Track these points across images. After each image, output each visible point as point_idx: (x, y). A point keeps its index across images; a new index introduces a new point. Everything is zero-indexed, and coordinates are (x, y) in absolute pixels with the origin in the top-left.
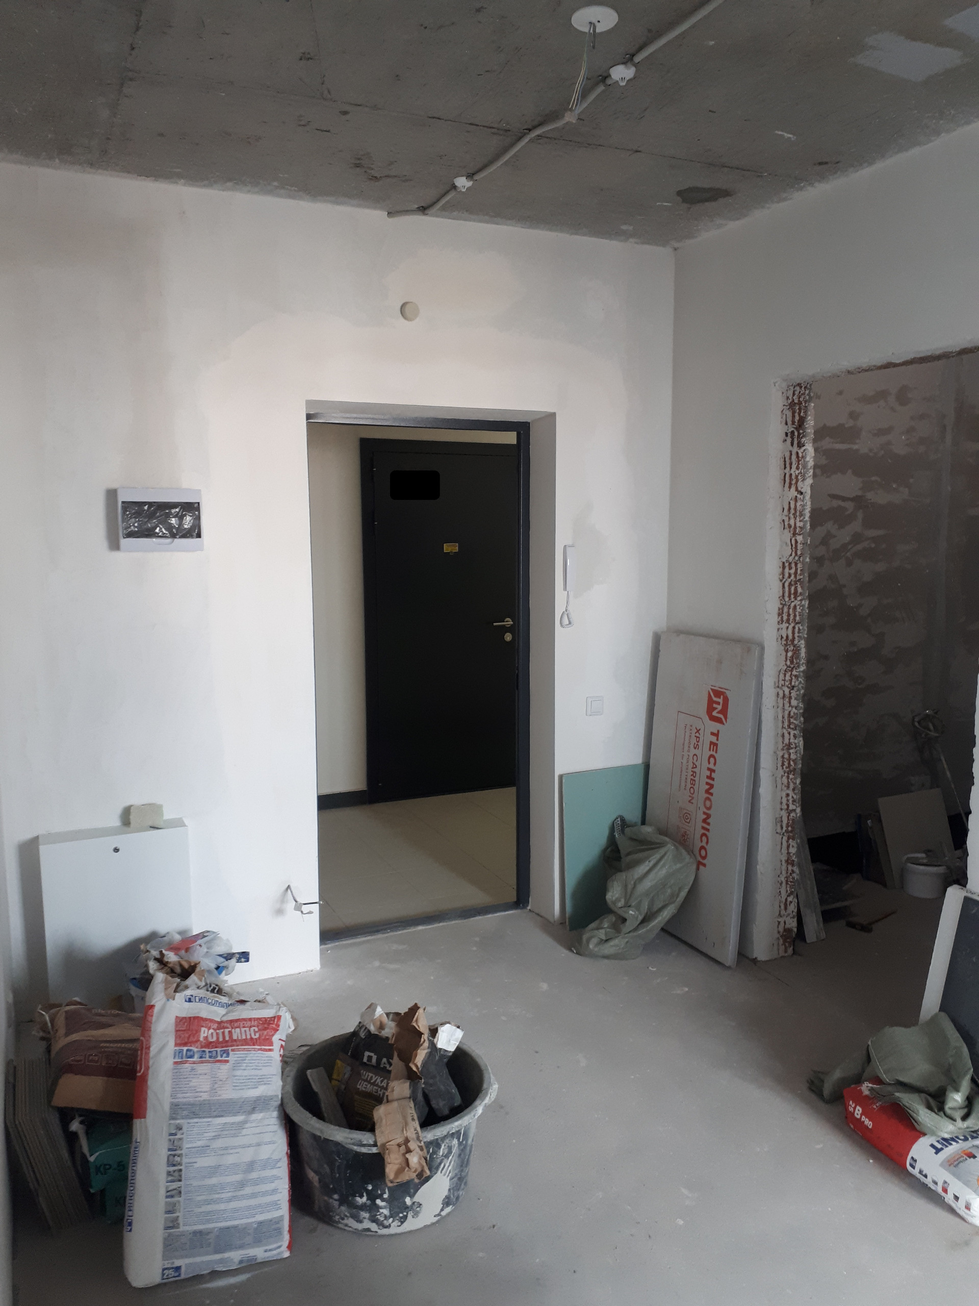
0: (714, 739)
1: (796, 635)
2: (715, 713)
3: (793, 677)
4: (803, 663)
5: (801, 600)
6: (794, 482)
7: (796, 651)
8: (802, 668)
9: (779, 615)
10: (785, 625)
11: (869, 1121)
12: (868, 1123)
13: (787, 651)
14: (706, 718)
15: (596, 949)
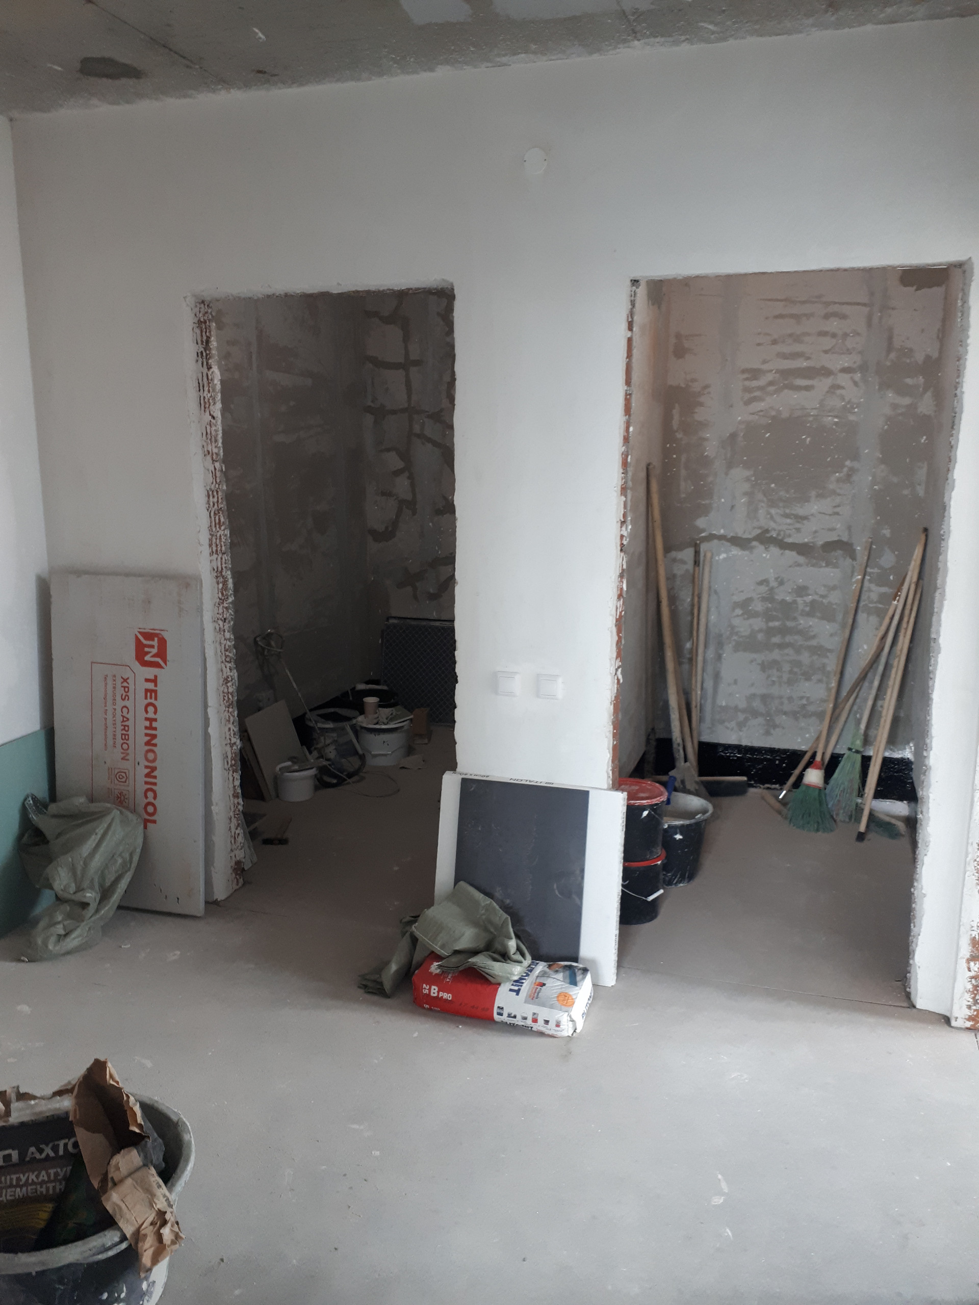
0: (151, 686)
1: (224, 566)
2: (147, 658)
3: (225, 610)
4: (231, 594)
5: (224, 530)
6: (207, 406)
7: (225, 583)
8: (231, 599)
9: (210, 547)
10: (215, 556)
11: (448, 994)
12: (447, 996)
13: (218, 583)
14: (137, 666)
15: (57, 948)
